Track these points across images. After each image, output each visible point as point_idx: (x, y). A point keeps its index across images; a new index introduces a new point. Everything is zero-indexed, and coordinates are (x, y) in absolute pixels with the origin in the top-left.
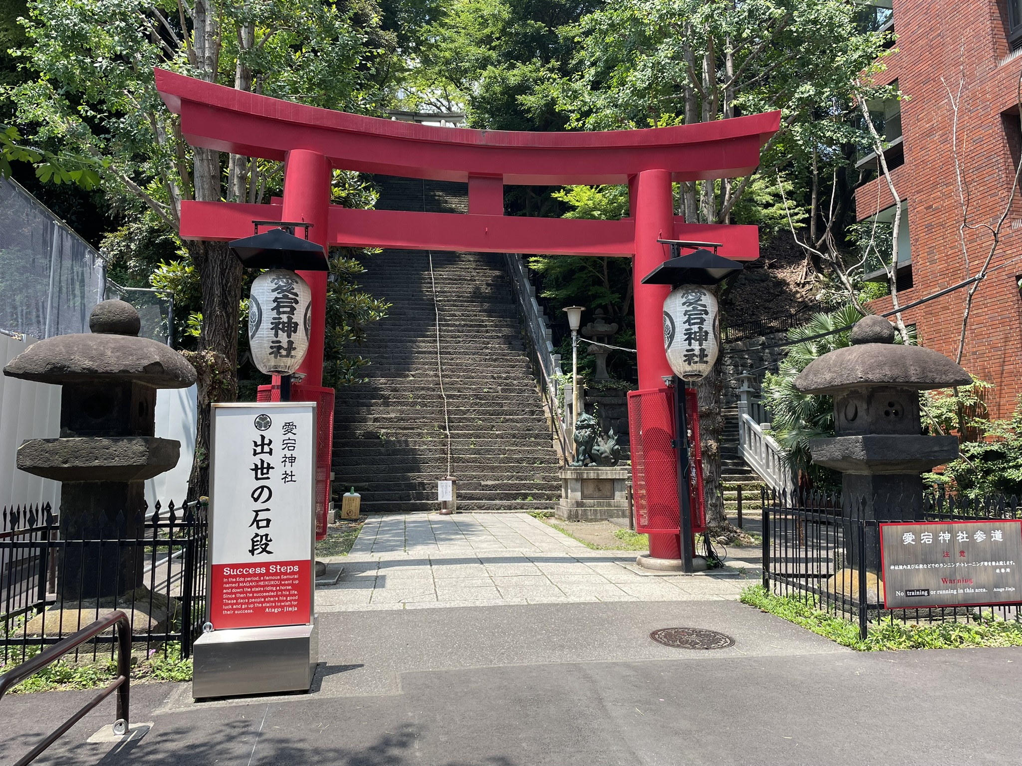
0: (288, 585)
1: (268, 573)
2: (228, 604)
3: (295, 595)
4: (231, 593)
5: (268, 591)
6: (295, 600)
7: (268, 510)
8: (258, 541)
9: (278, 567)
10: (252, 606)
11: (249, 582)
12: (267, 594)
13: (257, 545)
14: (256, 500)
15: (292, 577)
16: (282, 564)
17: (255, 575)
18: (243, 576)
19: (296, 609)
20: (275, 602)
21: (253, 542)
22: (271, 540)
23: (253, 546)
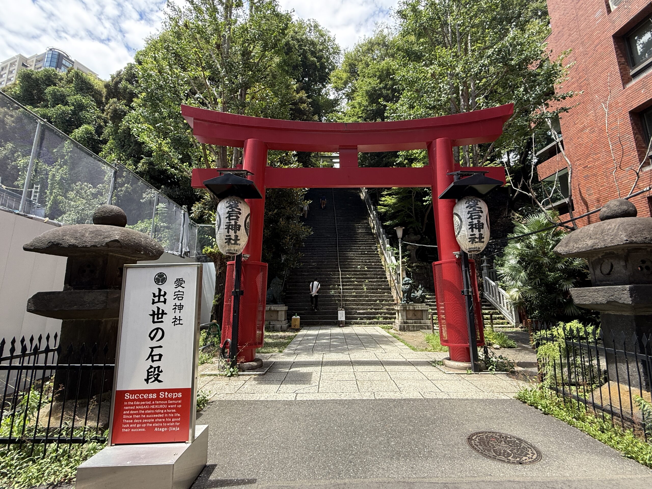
0: (173, 408)
1: (158, 399)
2: (126, 423)
3: (178, 417)
4: (129, 414)
5: (158, 414)
6: (178, 422)
7: (161, 347)
8: (152, 372)
9: (166, 394)
10: (144, 425)
11: (144, 405)
12: (157, 416)
13: (151, 375)
14: (152, 339)
15: (176, 402)
16: (170, 391)
17: (148, 400)
18: (139, 400)
19: (178, 429)
20: (162, 422)
21: (148, 372)
22: (162, 371)
23: (148, 376)
